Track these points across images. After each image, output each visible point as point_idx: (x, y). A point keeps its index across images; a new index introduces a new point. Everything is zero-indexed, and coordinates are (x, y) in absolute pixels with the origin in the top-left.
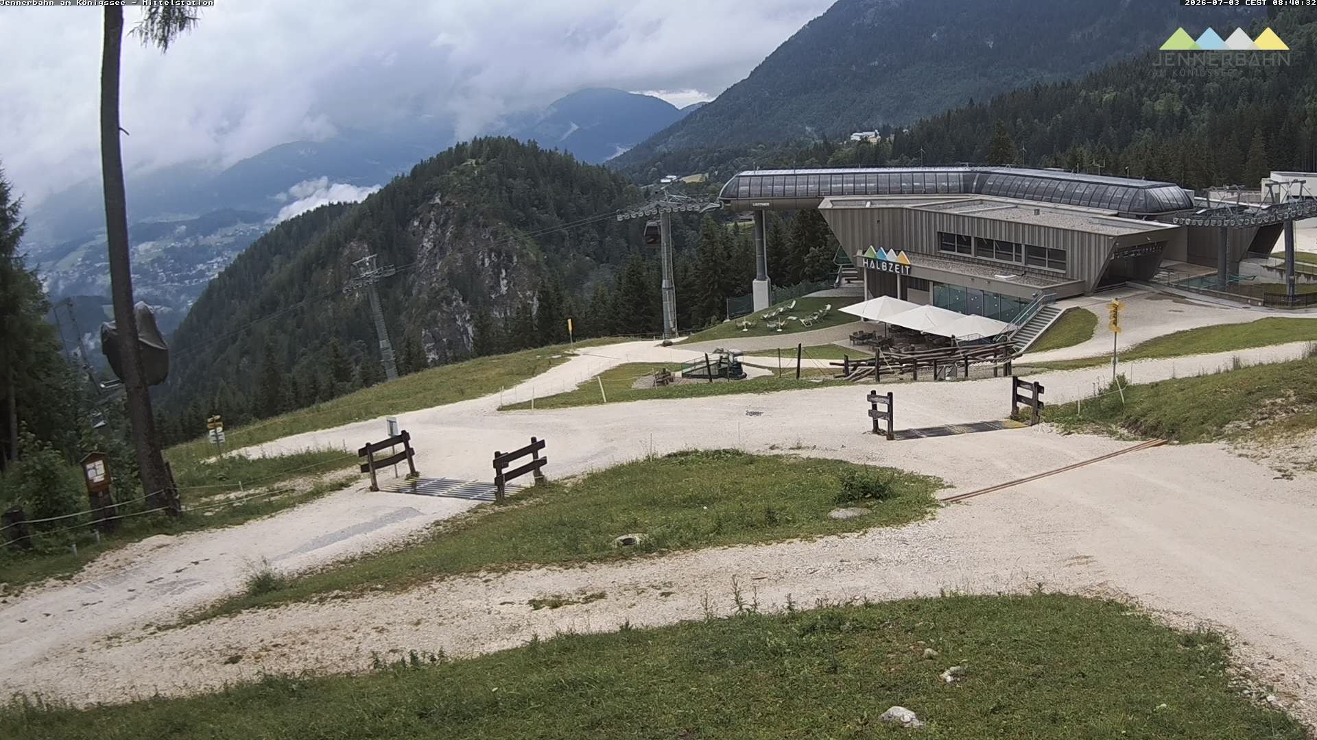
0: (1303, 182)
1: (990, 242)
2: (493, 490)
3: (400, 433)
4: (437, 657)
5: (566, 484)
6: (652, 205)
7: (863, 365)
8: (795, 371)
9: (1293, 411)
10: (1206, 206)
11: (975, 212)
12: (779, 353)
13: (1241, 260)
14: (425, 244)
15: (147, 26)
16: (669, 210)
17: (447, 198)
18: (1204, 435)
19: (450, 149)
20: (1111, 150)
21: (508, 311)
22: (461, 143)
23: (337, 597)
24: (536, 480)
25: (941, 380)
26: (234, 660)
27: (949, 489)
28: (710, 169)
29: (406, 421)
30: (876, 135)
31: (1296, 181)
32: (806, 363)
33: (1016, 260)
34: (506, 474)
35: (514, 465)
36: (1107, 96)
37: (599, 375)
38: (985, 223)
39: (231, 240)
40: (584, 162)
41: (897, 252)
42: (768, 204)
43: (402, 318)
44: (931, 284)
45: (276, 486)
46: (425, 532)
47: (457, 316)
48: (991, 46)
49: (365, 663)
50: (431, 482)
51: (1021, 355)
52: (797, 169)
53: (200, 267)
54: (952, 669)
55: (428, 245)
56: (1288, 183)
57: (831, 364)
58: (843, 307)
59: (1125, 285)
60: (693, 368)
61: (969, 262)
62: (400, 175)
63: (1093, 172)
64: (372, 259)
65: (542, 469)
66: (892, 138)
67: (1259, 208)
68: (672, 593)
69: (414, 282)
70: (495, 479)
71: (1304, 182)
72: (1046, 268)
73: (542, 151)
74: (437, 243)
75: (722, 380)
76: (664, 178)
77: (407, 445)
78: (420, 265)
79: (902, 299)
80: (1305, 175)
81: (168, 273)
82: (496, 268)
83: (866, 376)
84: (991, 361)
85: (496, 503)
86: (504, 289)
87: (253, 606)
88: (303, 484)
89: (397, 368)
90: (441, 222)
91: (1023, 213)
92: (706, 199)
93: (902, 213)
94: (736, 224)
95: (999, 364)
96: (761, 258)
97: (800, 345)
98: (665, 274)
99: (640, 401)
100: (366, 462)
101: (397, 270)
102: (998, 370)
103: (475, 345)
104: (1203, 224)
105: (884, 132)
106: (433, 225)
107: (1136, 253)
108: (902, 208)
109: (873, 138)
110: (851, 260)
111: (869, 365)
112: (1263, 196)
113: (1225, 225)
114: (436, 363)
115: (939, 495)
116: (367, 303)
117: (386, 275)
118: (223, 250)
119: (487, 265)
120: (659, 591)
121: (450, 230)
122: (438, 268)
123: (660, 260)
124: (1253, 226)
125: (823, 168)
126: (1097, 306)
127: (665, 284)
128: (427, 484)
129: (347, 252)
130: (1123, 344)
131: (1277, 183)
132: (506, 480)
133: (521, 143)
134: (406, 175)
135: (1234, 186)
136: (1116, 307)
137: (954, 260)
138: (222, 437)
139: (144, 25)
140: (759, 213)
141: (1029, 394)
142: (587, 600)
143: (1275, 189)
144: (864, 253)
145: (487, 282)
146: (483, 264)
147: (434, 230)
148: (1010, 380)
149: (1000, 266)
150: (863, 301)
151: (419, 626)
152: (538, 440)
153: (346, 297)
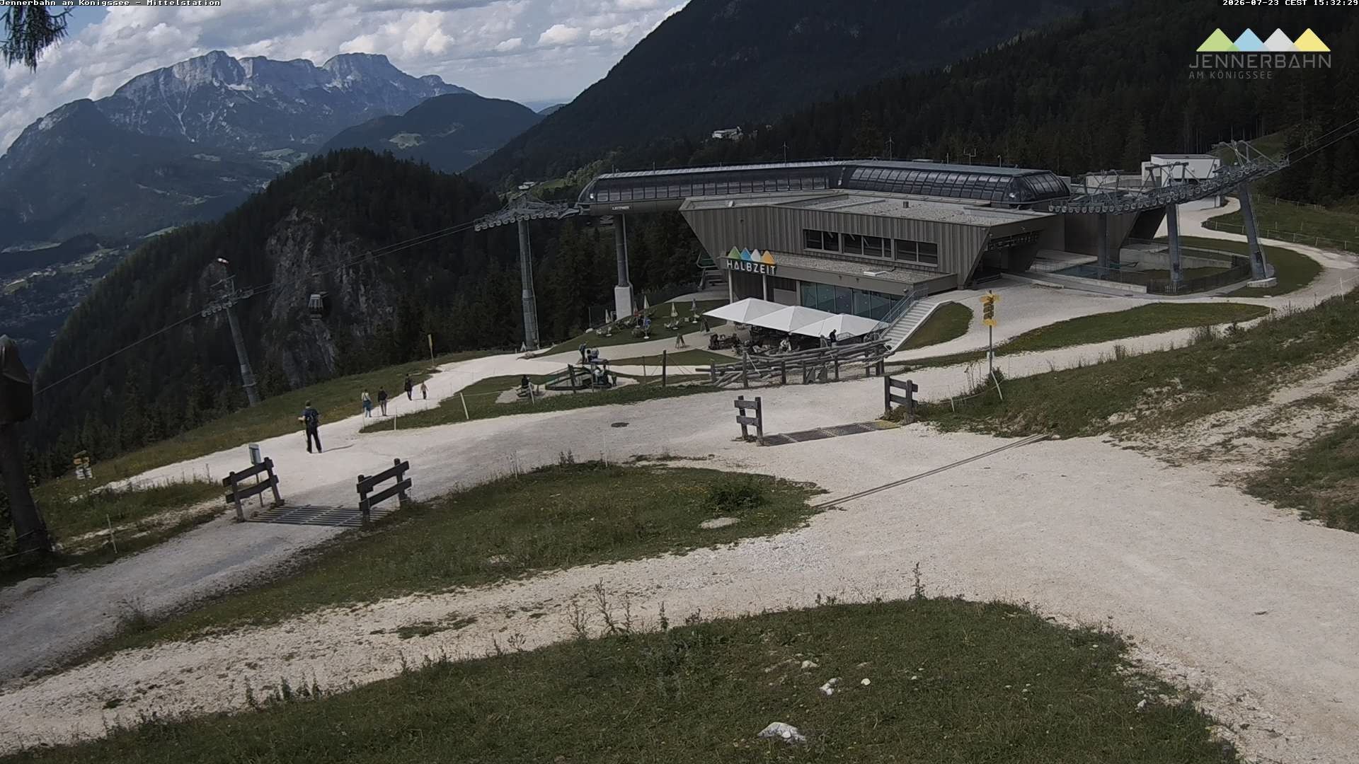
0: (1185, 165)
1: (858, 238)
2: (359, 515)
3: (263, 461)
4: (310, 692)
5: (432, 505)
6: (510, 213)
7: (731, 370)
8: (661, 379)
9: (1180, 399)
10: (1083, 191)
11: (841, 208)
12: (643, 361)
13: (1121, 247)
14: (282, 263)
15: (12, 45)
16: (527, 217)
17: (304, 214)
18: (1088, 428)
19: (305, 162)
20: (983, 138)
21: (368, 329)
22: (316, 157)
23: (207, 634)
24: (401, 503)
25: (811, 382)
26: (112, 704)
27: (823, 495)
28: (569, 173)
29: (269, 448)
30: (738, 132)
31: (1178, 164)
32: (672, 370)
33: (885, 256)
34: (371, 498)
35: (378, 489)
36: (978, 83)
37: (461, 391)
38: (852, 218)
39: (92, 266)
40: (440, 172)
41: (761, 252)
42: (628, 207)
43: (263, 340)
44: (798, 285)
45: (143, 521)
46: (293, 562)
47: (317, 337)
48: (856, 36)
49: (239, 702)
50: (296, 510)
51: (893, 353)
52: (656, 170)
53: (62, 296)
54: (833, 680)
55: (286, 263)
56: (1169, 166)
57: (697, 370)
58: (707, 311)
59: (1000, 277)
60: (556, 380)
61: (836, 259)
62: (256, 192)
63: (964, 161)
64: (230, 280)
65: (406, 491)
66: (755, 133)
67: (1139, 192)
68: (542, 614)
69: (273, 302)
70: (360, 504)
71: (1187, 164)
72: (917, 263)
73: (398, 161)
74: (297, 262)
75: (587, 390)
76: (522, 185)
77: (270, 473)
78: (279, 285)
79: (768, 300)
80: (1187, 158)
81: (30, 304)
82: (355, 285)
83: (734, 381)
84: (863, 360)
85: (362, 529)
86: (363, 307)
87: (127, 648)
88: (170, 517)
89: (260, 393)
90: (299, 240)
91: (892, 206)
92: (565, 204)
93: (765, 211)
94: (596, 230)
95: (871, 363)
96: (622, 265)
97: (665, 352)
98: (525, 284)
99: (503, 417)
100: (232, 492)
101: (255, 291)
102: (871, 369)
103: (337, 365)
104: (1081, 211)
105: (746, 130)
106: (290, 242)
107: (1010, 243)
108: (765, 207)
109: (735, 134)
110: (715, 262)
111: (736, 370)
112: (1144, 179)
113: (1104, 211)
114: (297, 386)
115: (814, 501)
116: (226, 326)
117: (245, 297)
118: (85, 278)
119: (345, 281)
120: (530, 614)
121: (308, 247)
122: (297, 287)
123: (519, 269)
124: (1135, 211)
125: (684, 168)
126: (972, 300)
127: (525, 294)
128: (292, 512)
129: (205, 274)
130: (999, 338)
131: (1157, 166)
132: (371, 505)
133: (376, 154)
134: (262, 192)
135: (1113, 170)
136: (991, 300)
137: (821, 258)
138: (90, 473)
139: (8, 46)
140: (618, 216)
141: (901, 393)
142: (458, 626)
143: (1156, 172)
144: (727, 254)
145: (346, 299)
146: (341, 281)
147: (291, 248)
148: (882, 380)
149: (868, 263)
150: (729, 303)
151: (292, 661)
152: (402, 462)
153: (207, 322)
